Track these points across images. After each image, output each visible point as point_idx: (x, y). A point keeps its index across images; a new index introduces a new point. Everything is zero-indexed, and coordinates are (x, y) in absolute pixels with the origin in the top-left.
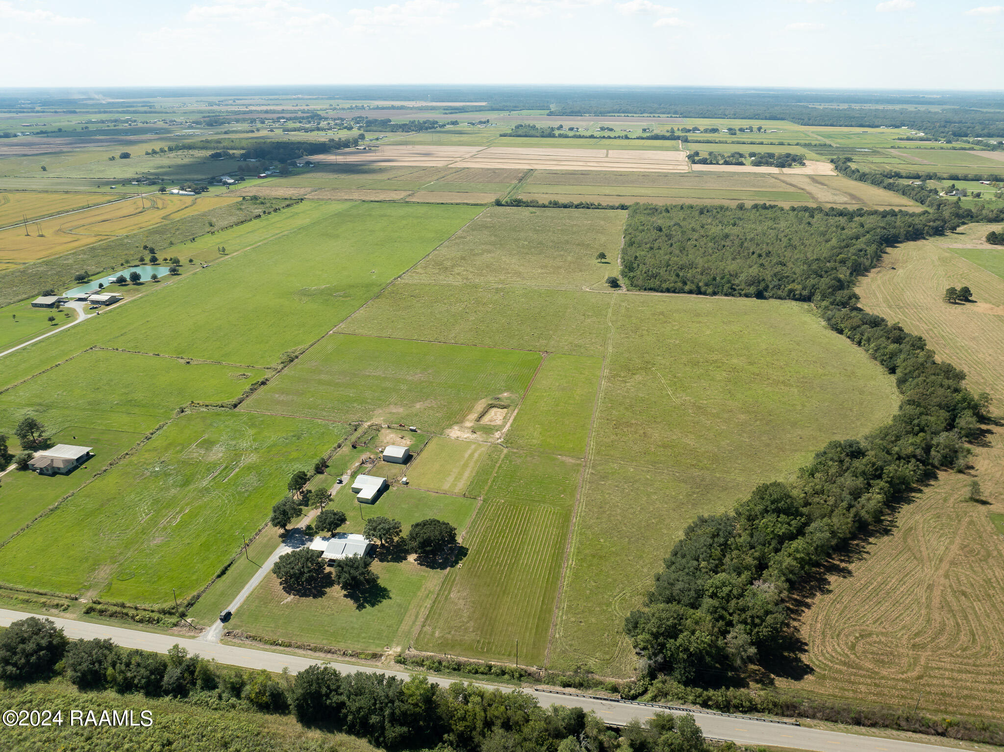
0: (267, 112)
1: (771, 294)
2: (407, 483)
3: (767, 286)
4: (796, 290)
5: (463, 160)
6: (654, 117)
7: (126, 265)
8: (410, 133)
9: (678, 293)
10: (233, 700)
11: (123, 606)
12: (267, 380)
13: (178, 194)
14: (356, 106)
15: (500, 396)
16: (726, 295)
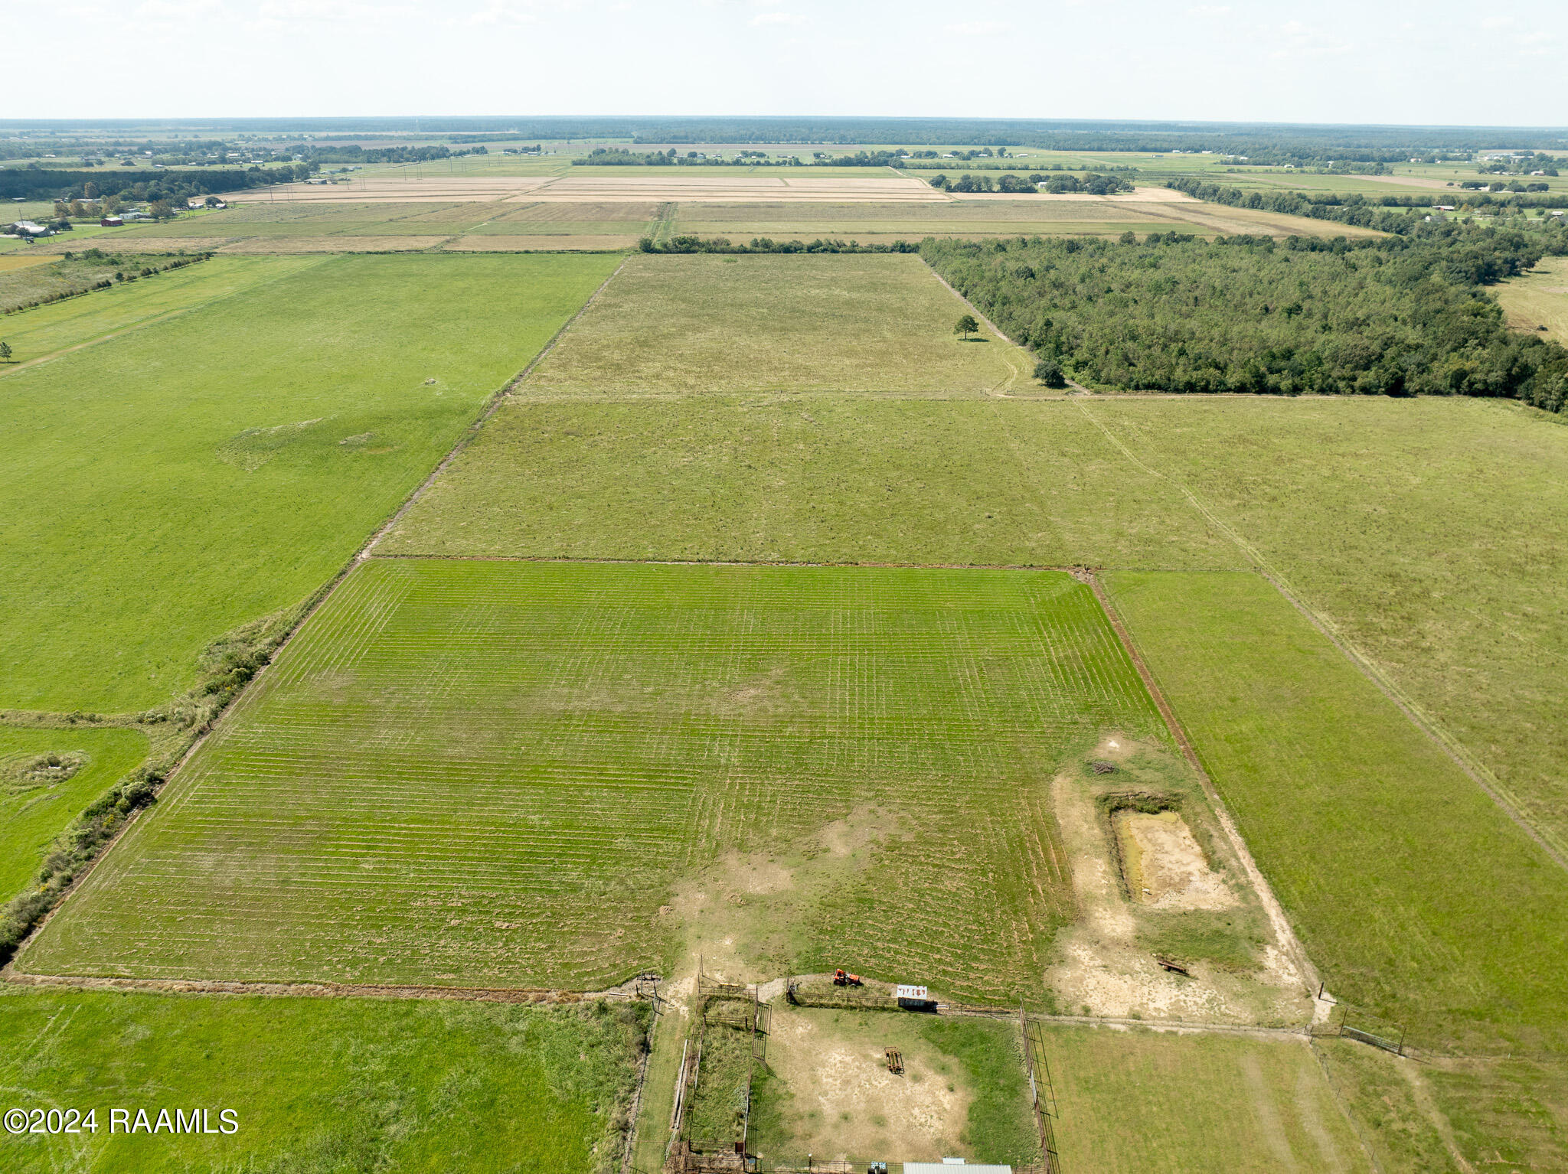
1: (1416, 385)
8: (406, 163)
12: (154, 780)
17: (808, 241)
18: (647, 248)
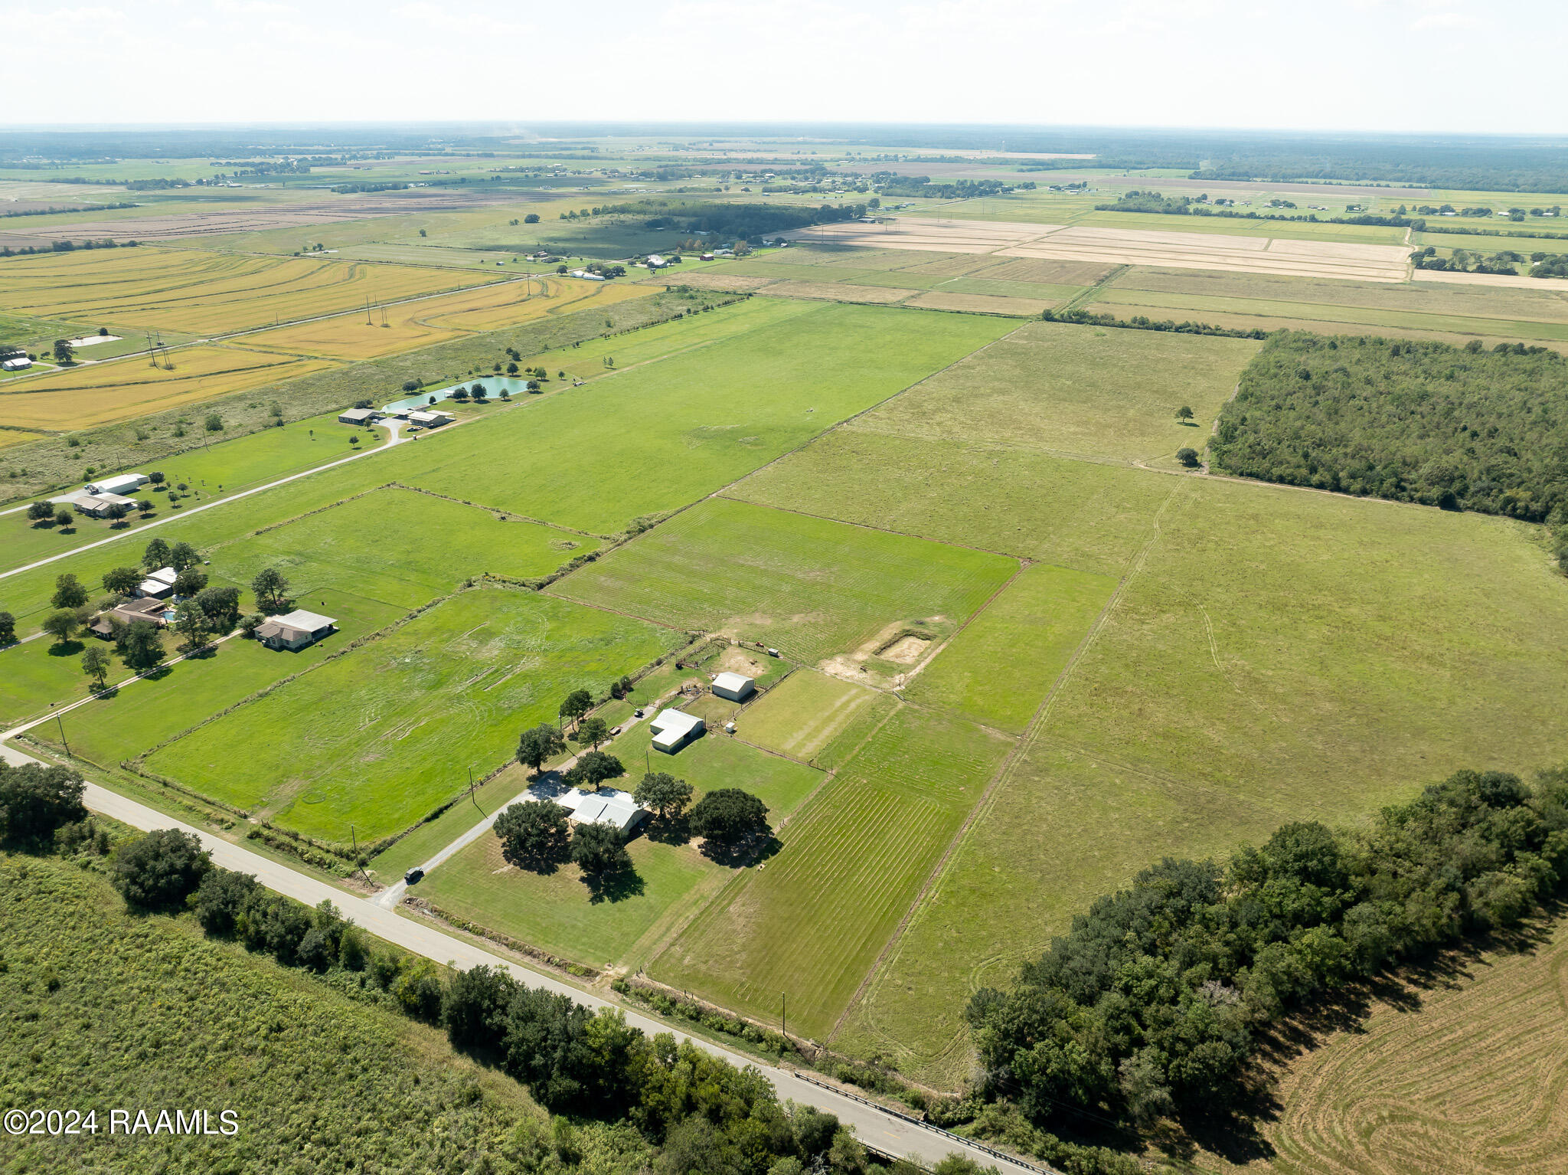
0: (750, 162)
1: (1469, 503)
2: (733, 732)
3: (1466, 488)
4: (1519, 500)
5: (1021, 244)
6: (1378, 186)
7: (475, 374)
8: (954, 200)
9: (1299, 485)
10: (378, 992)
11: (295, 837)
12: (597, 555)
13: (582, 277)
14: (886, 156)
15: (928, 620)
16: (1385, 497)
17: (1179, 322)
18: (1048, 317)
